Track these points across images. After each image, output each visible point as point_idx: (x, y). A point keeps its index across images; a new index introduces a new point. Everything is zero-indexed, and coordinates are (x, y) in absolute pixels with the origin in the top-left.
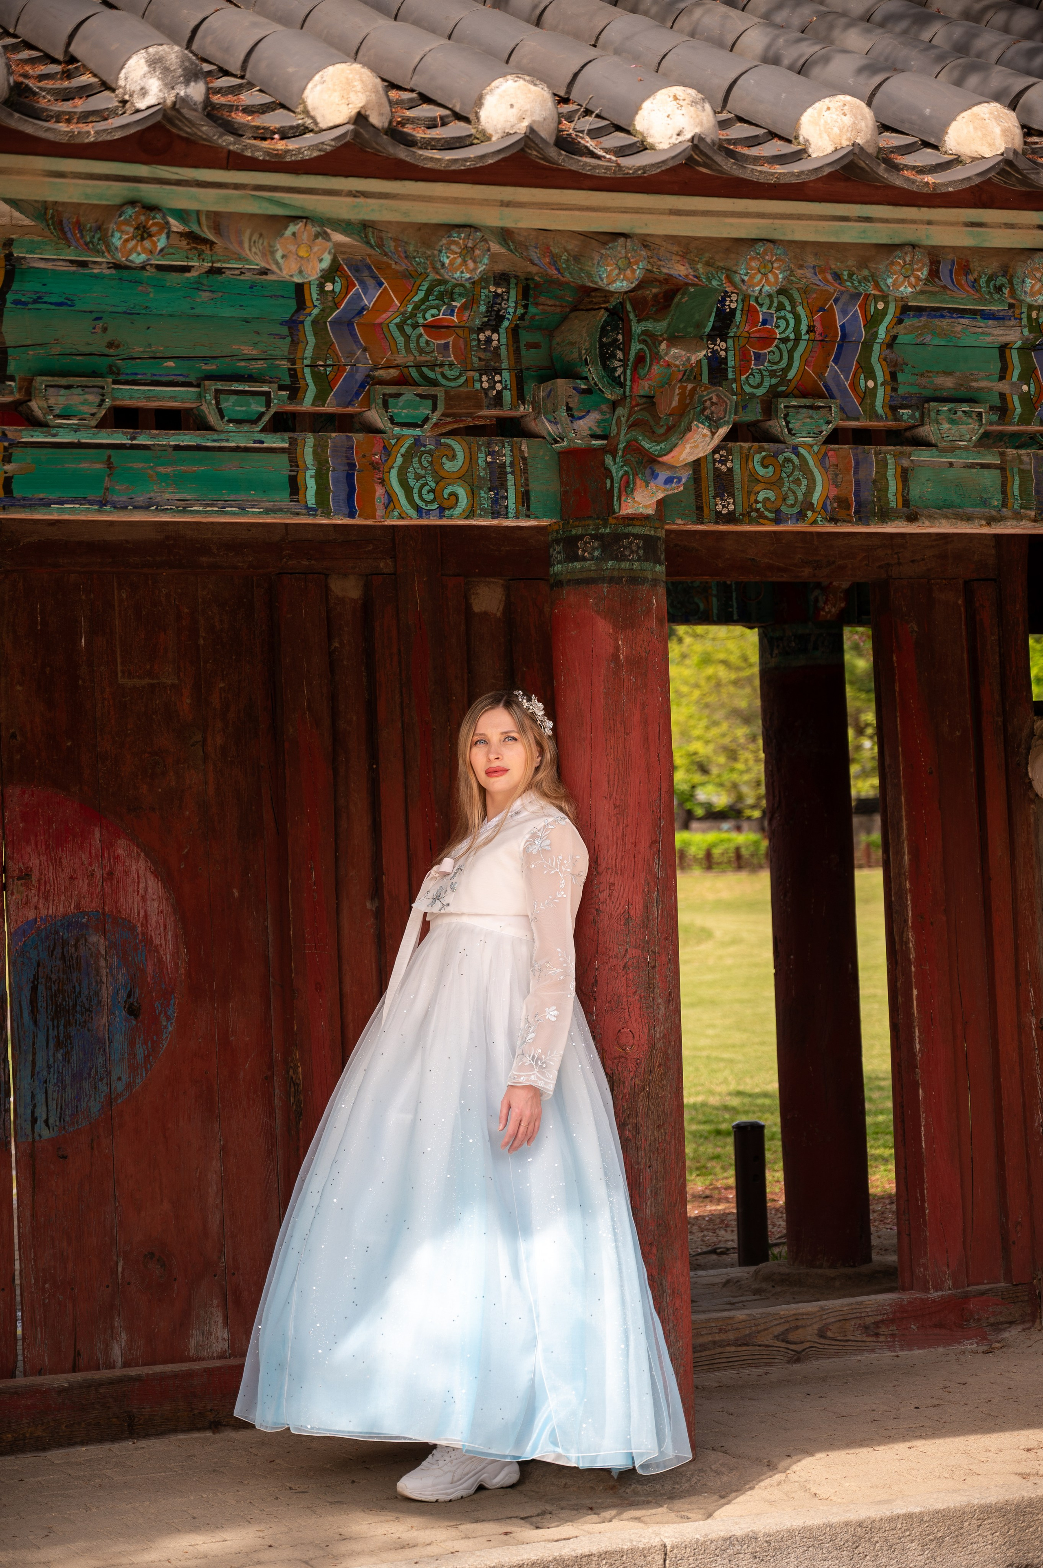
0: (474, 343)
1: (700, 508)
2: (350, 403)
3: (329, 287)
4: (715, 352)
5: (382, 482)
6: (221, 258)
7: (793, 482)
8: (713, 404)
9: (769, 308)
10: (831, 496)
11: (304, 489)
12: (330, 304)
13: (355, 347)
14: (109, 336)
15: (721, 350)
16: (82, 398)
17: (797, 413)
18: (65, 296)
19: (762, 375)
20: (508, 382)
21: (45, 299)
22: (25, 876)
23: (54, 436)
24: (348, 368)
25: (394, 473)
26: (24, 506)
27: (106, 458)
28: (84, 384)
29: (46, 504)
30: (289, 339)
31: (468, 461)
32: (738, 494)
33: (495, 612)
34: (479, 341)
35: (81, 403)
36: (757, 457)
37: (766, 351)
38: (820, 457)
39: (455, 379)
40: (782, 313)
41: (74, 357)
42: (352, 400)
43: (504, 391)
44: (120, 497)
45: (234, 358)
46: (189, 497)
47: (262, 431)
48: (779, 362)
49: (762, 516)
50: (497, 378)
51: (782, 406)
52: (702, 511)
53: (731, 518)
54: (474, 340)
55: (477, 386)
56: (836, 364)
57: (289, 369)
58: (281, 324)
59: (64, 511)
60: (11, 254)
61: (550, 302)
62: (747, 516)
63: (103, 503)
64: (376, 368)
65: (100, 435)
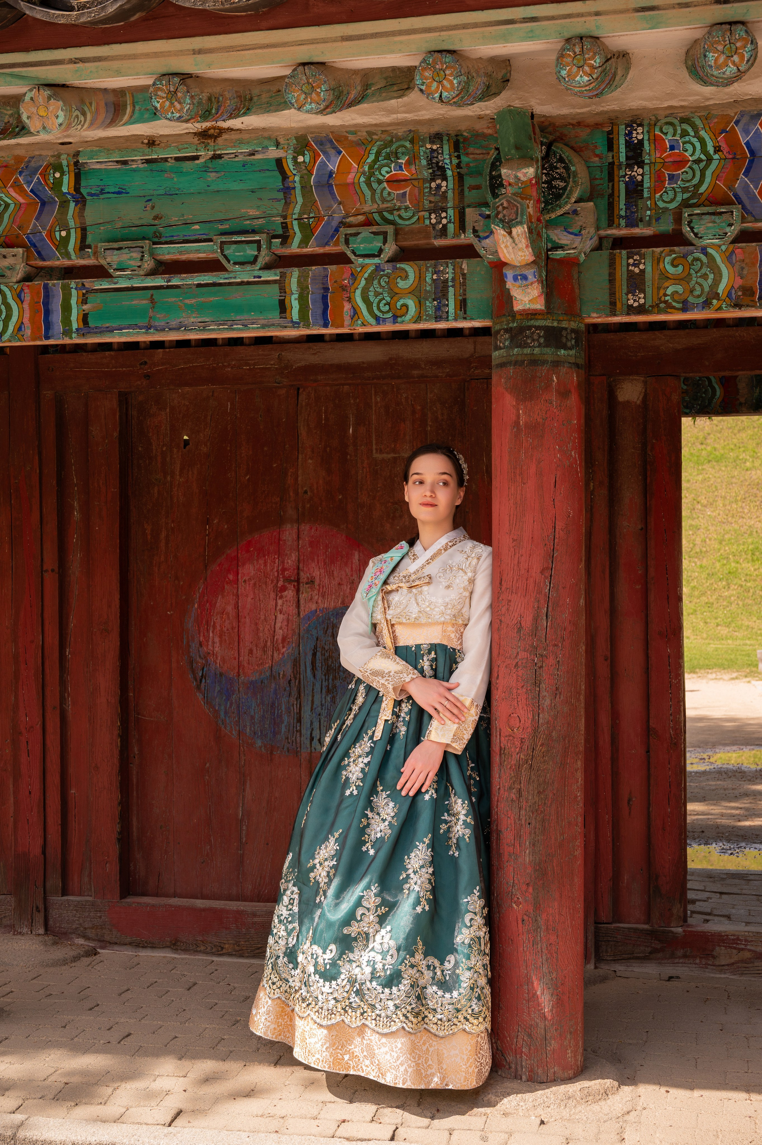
0: (426, 190)
1: (613, 304)
2: (327, 244)
3: (300, 159)
4: (631, 177)
5: (349, 300)
6: (221, 147)
7: (700, 277)
8: (504, 208)
9: (674, 135)
10: (736, 286)
11: (290, 309)
12: (305, 172)
13: (332, 202)
14: (156, 212)
15: (638, 175)
16: (129, 256)
17: (702, 219)
18: (118, 186)
19: (675, 192)
20: (452, 217)
21: (106, 190)
22: (311, 582)
23: (116, 283)
24: (326, 218)
25: (358, 292)
26: (96, 333)
27: (150, 296)
28: (130, 246)
29: (110, 330)
30: (284, 201)
31: (417, 279)
32: (649, 290)
33: (635, 401)
34: (431, 188)
35: (128, 259)
36: (668, 259)
37: (680, 172)
38: (727, 254)
39: (409, 219)
40: (687, 138)
41: (131, 228)
42: (328, 241)
43: (449, 225)
44: (159, 323)
45: (242, 219)
46: (207, 320)
47: (260, 269)
48: (691, 180)
49: (669, 306)
50: (444, 215)
51: (686, 215)
52: (615, 305)
53: (641, 310)
54: (427, 188)
55: (427, 222)
56: (746, 176)
57: (282, 223)
58: (278, 191)
59: (122, 335)
60: (78, 161)
61: (478, 152)
62: (656, 308)
63: (148, 328)
64: (347, 216)
65: (147, 280)
